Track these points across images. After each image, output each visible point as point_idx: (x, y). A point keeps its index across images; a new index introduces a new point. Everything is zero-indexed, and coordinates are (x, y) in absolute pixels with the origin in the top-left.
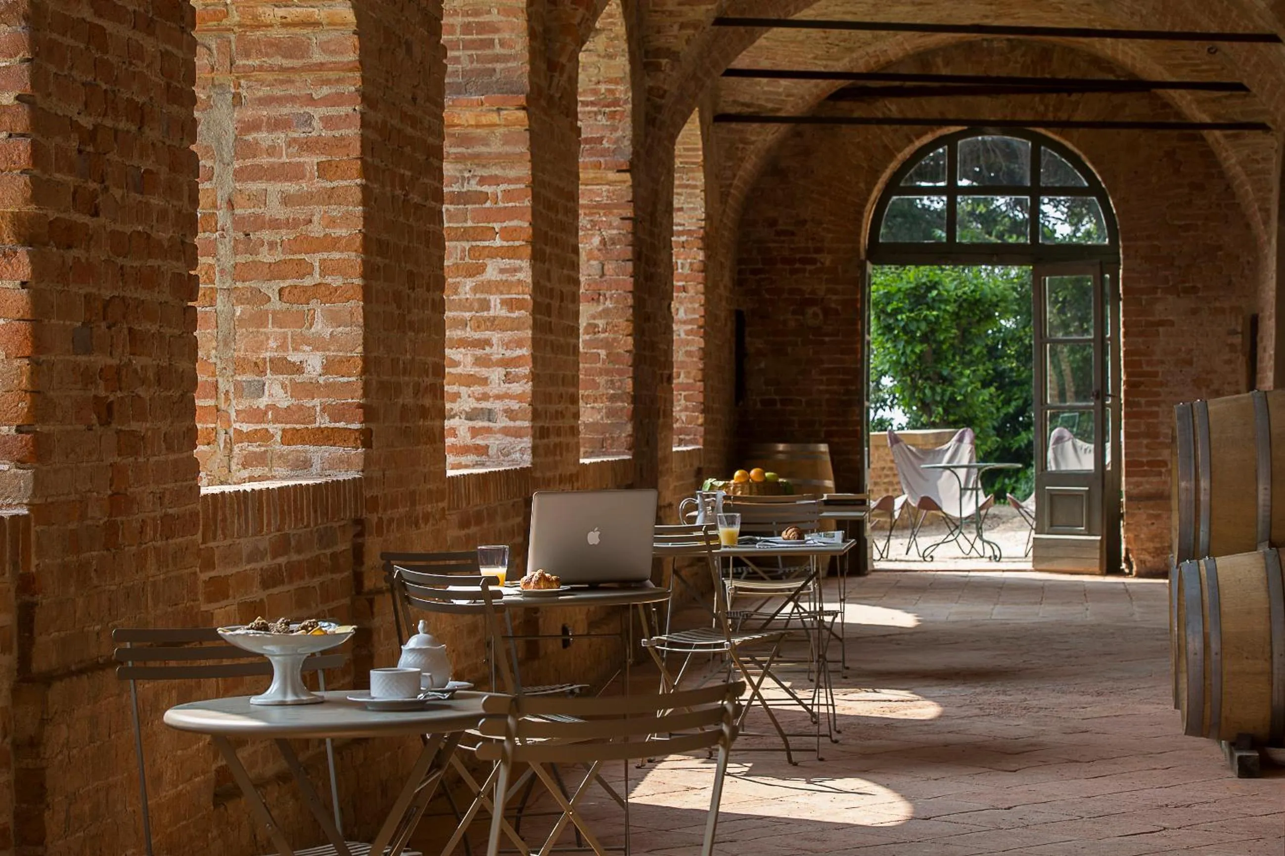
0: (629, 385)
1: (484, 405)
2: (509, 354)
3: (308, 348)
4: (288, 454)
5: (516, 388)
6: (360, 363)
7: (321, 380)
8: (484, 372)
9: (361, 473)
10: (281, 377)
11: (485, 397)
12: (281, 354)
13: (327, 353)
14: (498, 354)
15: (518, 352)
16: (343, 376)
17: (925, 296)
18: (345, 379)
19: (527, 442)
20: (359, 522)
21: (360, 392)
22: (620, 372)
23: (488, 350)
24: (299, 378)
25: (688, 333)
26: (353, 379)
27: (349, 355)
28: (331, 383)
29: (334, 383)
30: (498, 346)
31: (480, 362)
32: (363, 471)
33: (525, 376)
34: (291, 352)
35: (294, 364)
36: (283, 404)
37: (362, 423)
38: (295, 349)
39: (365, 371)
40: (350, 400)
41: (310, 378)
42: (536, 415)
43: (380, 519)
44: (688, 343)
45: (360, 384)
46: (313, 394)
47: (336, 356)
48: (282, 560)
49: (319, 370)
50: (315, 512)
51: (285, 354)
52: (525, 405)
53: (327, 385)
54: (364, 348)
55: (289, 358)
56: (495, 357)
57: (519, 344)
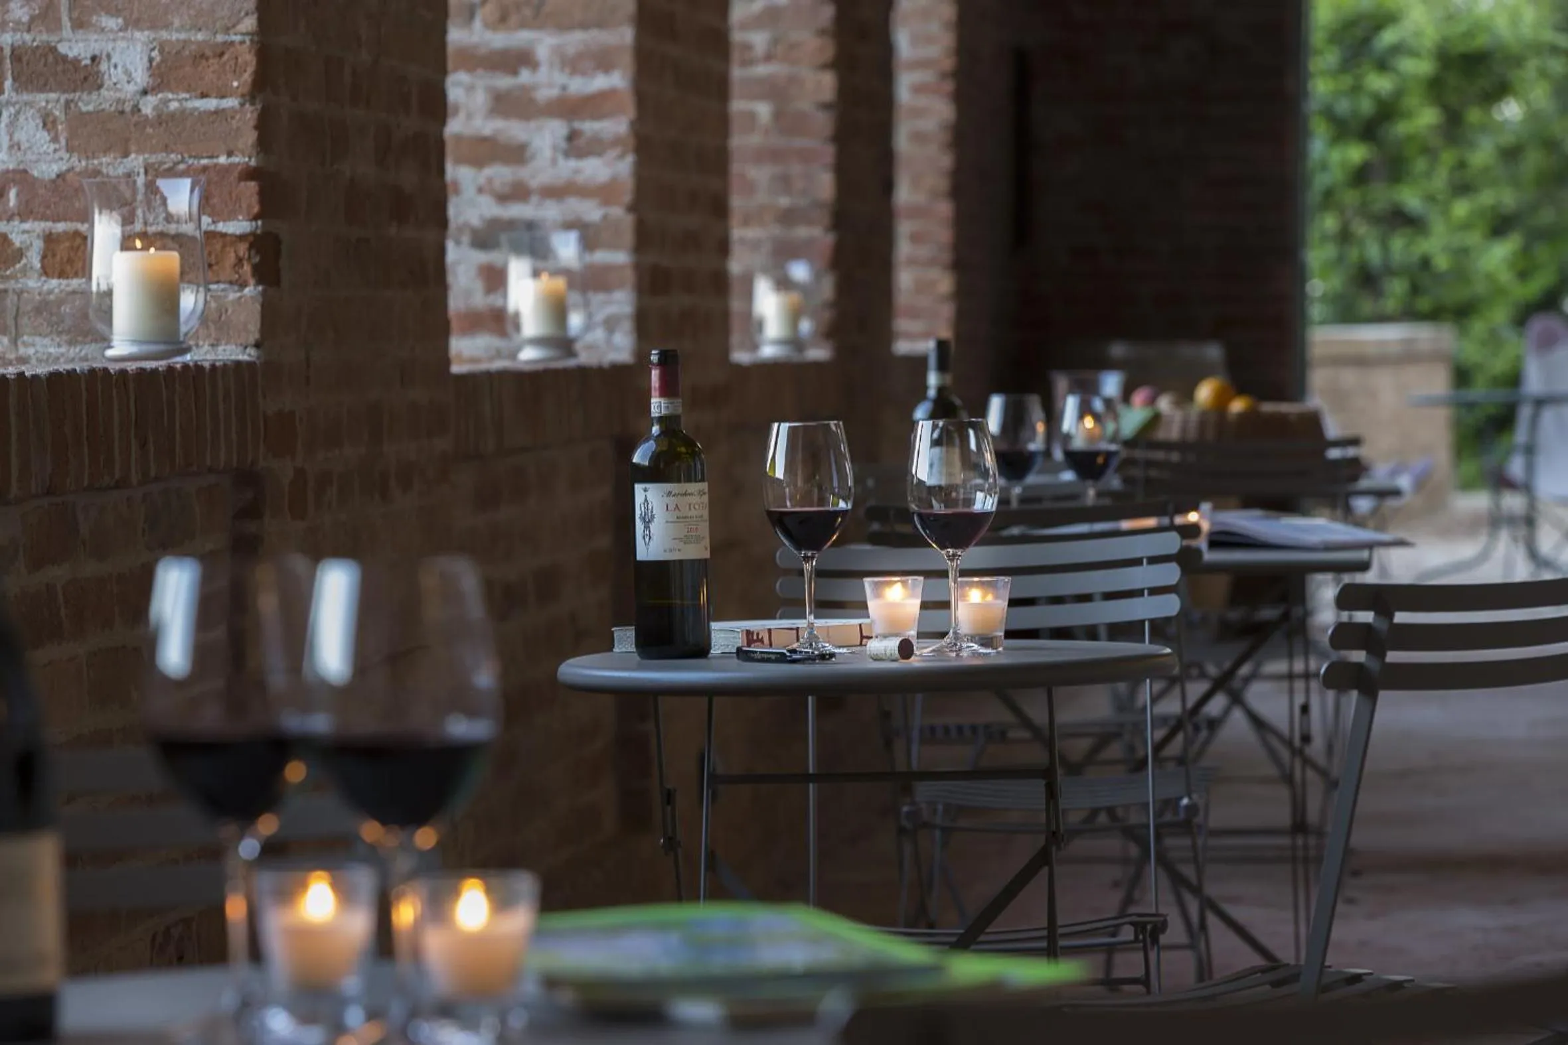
0: (825, 185)
1: (516, 211)
2: (580, 86)
3: (111, 23)
4: (60, 302)
5: (595, 169)
6: (249, 59)
7: (149, 106)
8: (514, 130)
9: (252, 351)
10: (41, 99)
11: (518, 193)
12: (43, 37)
13: (164, 35)
14: (550, 85)
15: (600, 82)
16: (204, 96)
17: (1366, 41)
18: (211, 104)
19: (622, 302)
20: (248, 478)
21: (251, 137)
22: (805, 156)
23: (525, 76)
24: (88, 103)
25: (918, 89)
26: (231, 103)
27: (220, 38)
28: (172, 115)
29: (181, 116)
30: (551, 65)
31: (503, 104)
32: (257, 345)
33: (616, 142)
34: (67, 32)
35: (76, 61)
36: (47, 170)
37: (255, 218)
38: (79, 24)
39: (261, 85)
40: (222, 160)
41: (118, 101)
42: (644, 239)
43: (300, 473)
44: (917, 113)
45: (250, 114)
46: (127, 140)
47: (186, 43)
48: (58, 574)
49: (141, 77)
50: (143, 445)
51: (53, 39)
52: (618, 212)
53: (163, 119)
54: (260, 21)
55: (63, 49)
56: (545, 94)
57: (603, 61)
